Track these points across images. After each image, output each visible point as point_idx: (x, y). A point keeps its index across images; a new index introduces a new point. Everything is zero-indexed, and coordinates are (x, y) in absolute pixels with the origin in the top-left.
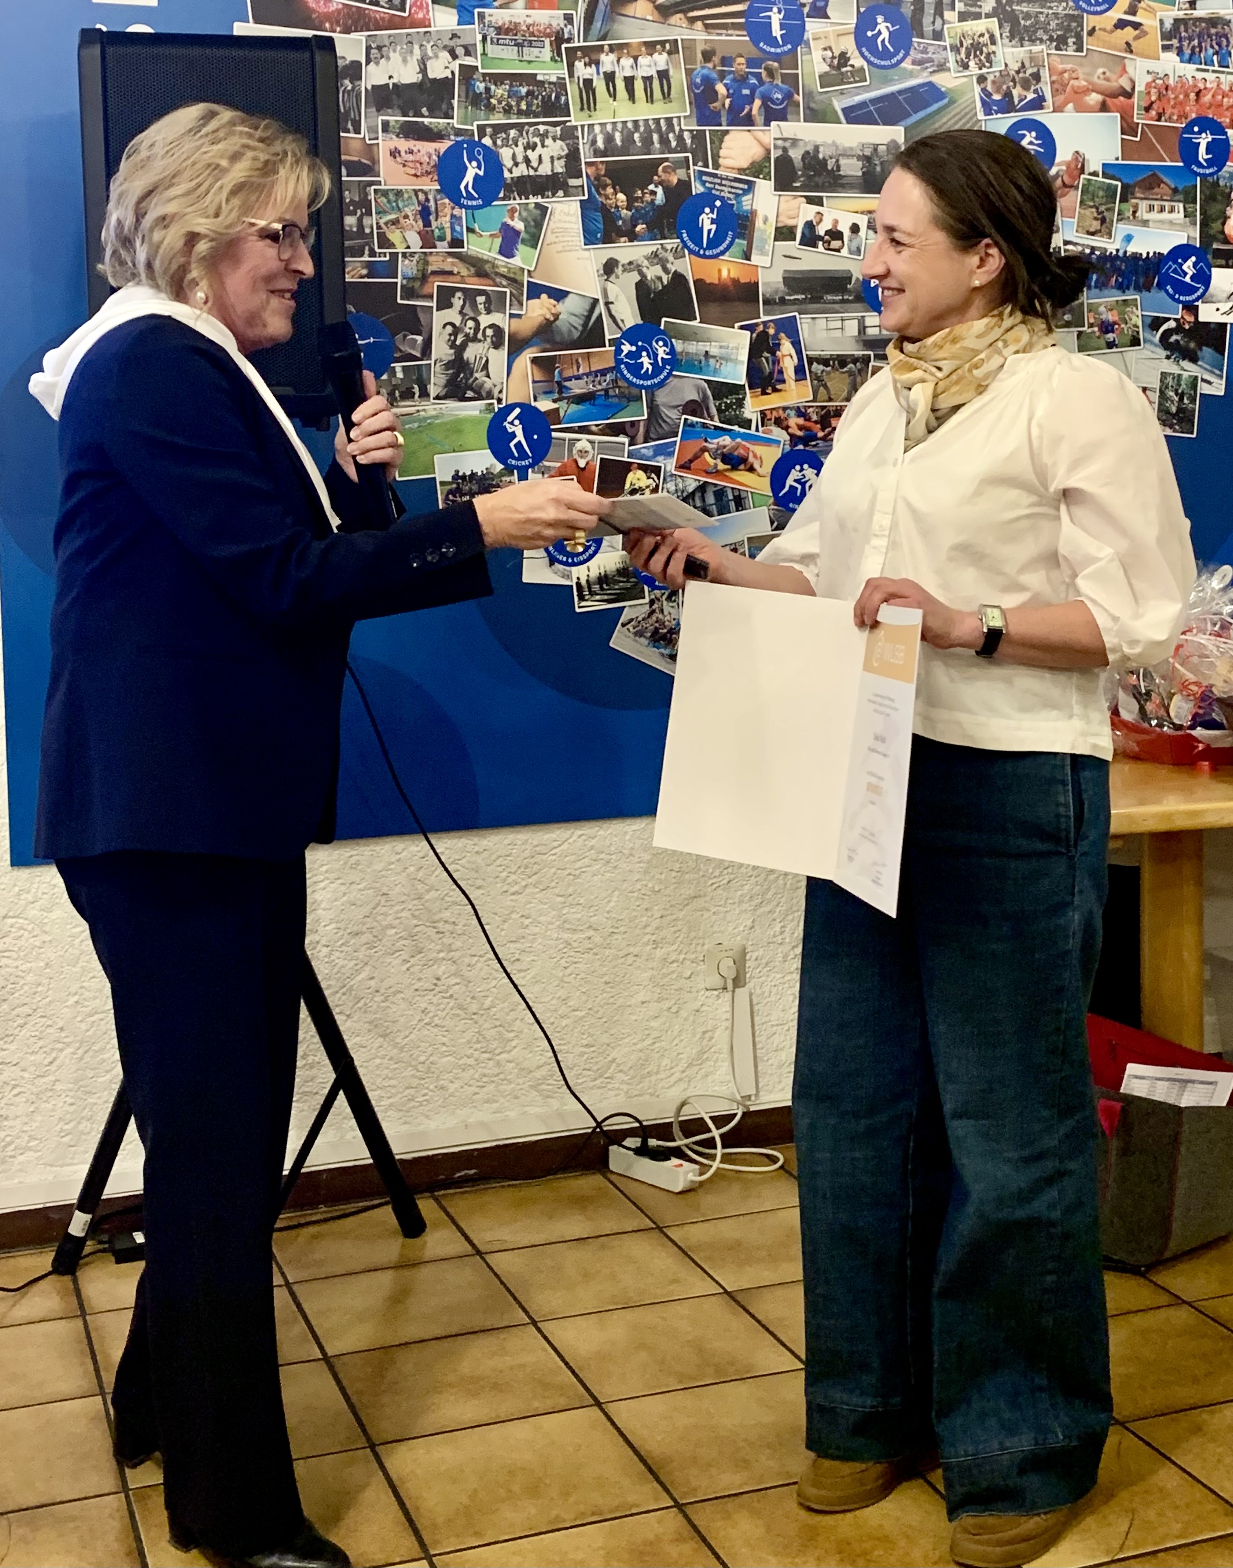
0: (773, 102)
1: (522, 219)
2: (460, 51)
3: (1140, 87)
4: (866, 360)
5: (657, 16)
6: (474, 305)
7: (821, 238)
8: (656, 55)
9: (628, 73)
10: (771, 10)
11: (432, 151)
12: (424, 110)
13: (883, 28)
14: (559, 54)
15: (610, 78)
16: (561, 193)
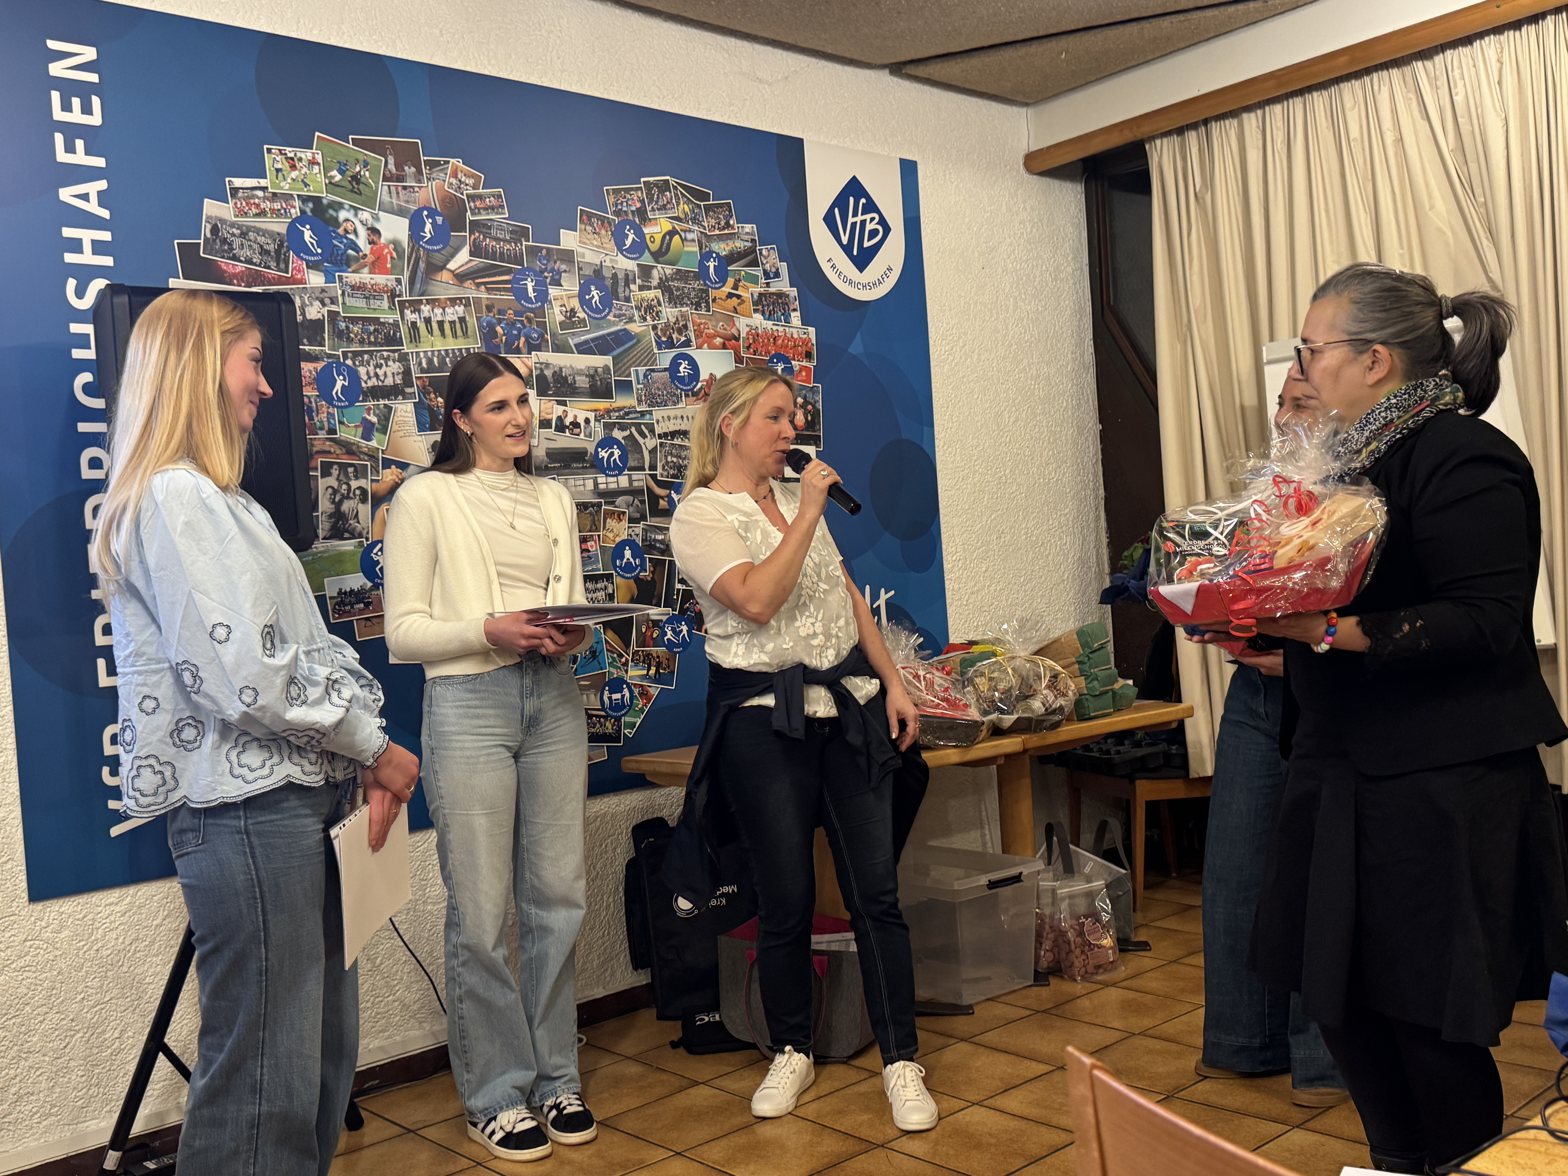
0: (532, 340)
1: (375, 414)
2: (327, 301)
3: (743, 335)
4: (599, 505)
5: (456, 282)
6: (346, 474)
7: (568, 427)
8: (457, 307)
9: (440, 318)
10: (526, 280)
11: (312, 369)
12: (305, 340)
13: (595, 293)
14: (394, 305)
15: (428, 321)
16: (400, 397)
